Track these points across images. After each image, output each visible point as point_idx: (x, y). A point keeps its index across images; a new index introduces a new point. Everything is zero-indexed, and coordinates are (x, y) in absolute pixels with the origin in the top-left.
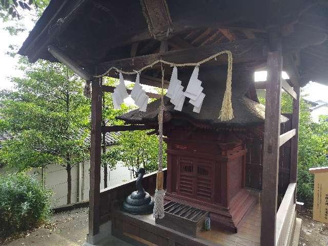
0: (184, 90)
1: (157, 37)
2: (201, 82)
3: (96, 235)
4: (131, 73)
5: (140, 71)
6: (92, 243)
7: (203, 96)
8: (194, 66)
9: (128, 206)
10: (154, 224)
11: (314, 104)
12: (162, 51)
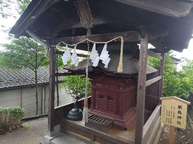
0: (99, 56)
1: (85, 27)
2: (108, 52)
3: (52, 132)
4: (72, 45)
5: (76, 45)
6: (50, 136)
7: (109, 59)
8: (105, 44)
9: (70, 117)
10: (84, 126)
11: (179, 60)
12: (88, 34)
